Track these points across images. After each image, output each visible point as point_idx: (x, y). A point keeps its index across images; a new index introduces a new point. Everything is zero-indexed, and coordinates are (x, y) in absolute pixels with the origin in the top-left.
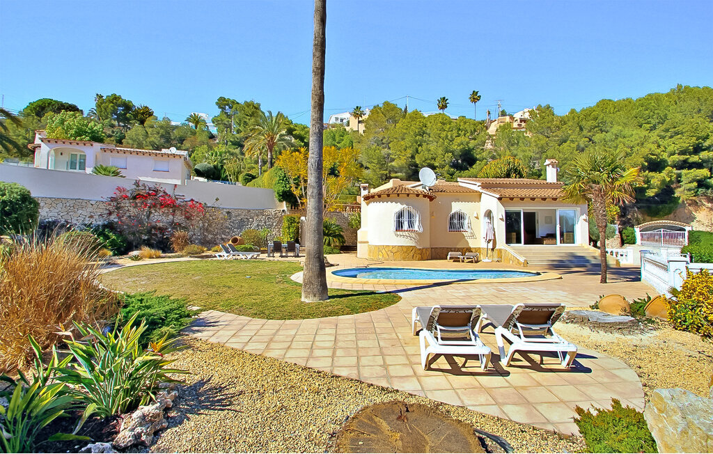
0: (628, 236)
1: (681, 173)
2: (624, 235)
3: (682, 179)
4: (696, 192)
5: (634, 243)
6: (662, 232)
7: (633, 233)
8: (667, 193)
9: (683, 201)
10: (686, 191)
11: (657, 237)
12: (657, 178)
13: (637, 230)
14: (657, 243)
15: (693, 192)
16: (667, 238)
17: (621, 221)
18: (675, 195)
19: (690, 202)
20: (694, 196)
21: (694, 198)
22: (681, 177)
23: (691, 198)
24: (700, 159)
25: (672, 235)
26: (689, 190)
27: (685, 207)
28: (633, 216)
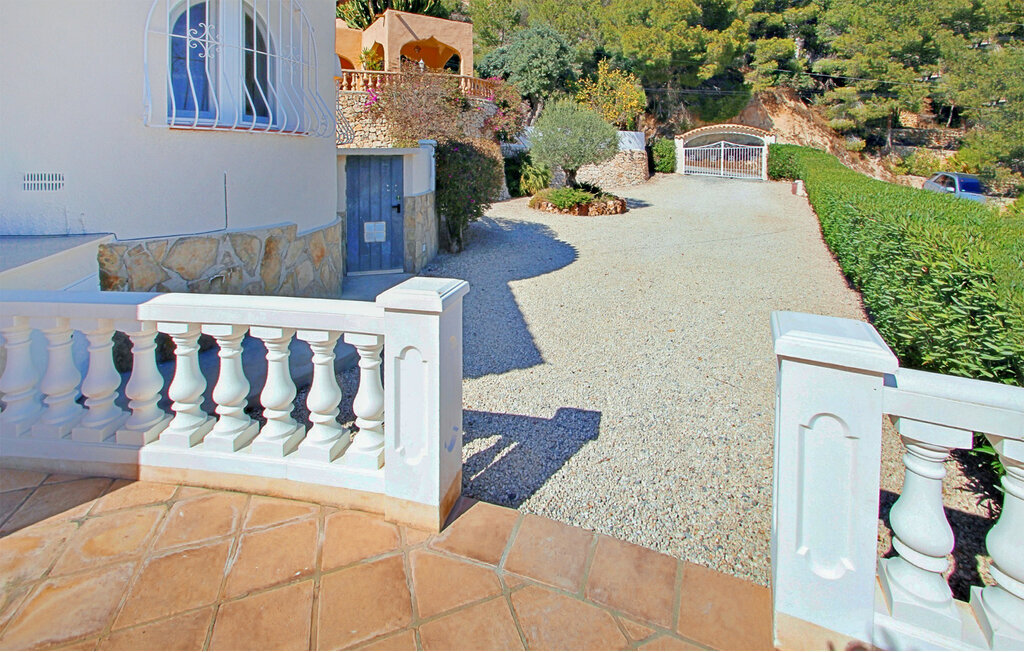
0: (662, 157)
1: (754, 46)
2: (655, 154)
3: (755, 56)
4: (775, 80)
5: (672, 171)
6: (722, 148)
7: (672, 150)
8: (731, 77)
9: (756, 94)
10: (760, 77)
11: (713, 159)
12: (717, 42)
13: (679, 143)
14: (712, 170)
15: (770, 78)
16: (731, 158)
17: (659, 129)
18: (745, 83)
19: (765, 96)
20: (773, 86)
21: (772, 89)
22: (753, 52)
23: (767, 89)
24: (784, 21)
25: (740, 154)
26: (766, 74)
27: (757, 106)
28: (677, 120)
